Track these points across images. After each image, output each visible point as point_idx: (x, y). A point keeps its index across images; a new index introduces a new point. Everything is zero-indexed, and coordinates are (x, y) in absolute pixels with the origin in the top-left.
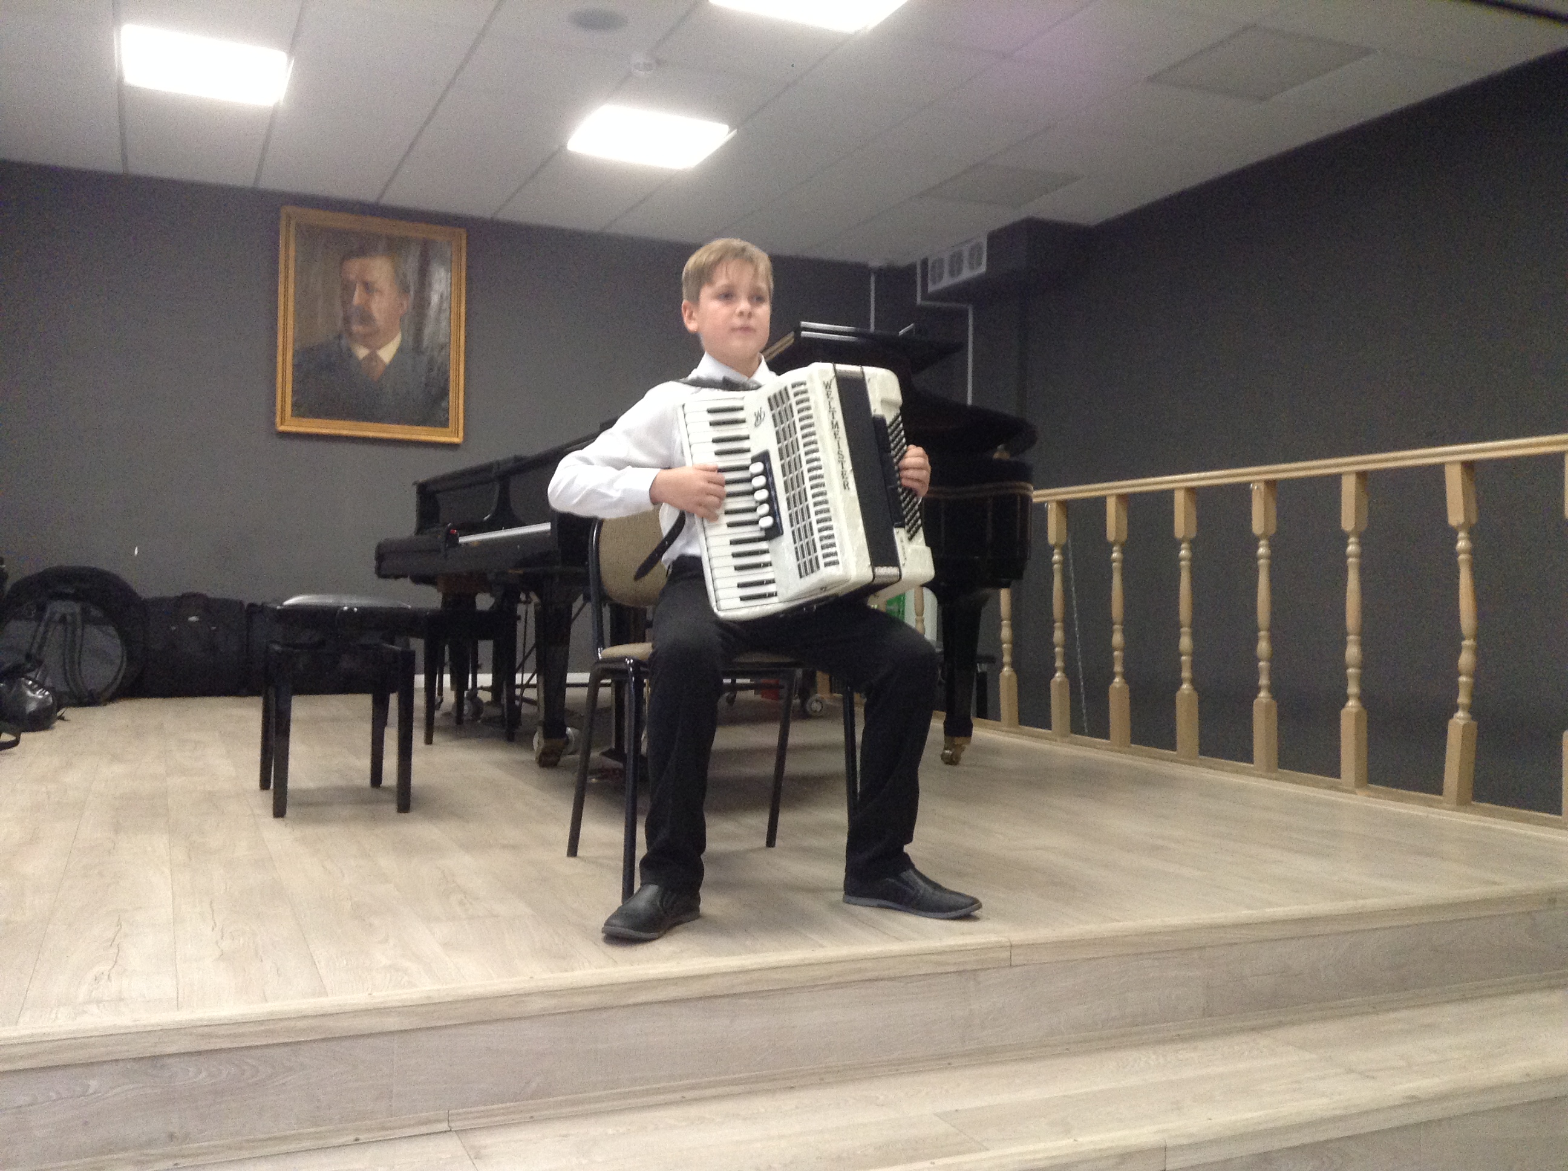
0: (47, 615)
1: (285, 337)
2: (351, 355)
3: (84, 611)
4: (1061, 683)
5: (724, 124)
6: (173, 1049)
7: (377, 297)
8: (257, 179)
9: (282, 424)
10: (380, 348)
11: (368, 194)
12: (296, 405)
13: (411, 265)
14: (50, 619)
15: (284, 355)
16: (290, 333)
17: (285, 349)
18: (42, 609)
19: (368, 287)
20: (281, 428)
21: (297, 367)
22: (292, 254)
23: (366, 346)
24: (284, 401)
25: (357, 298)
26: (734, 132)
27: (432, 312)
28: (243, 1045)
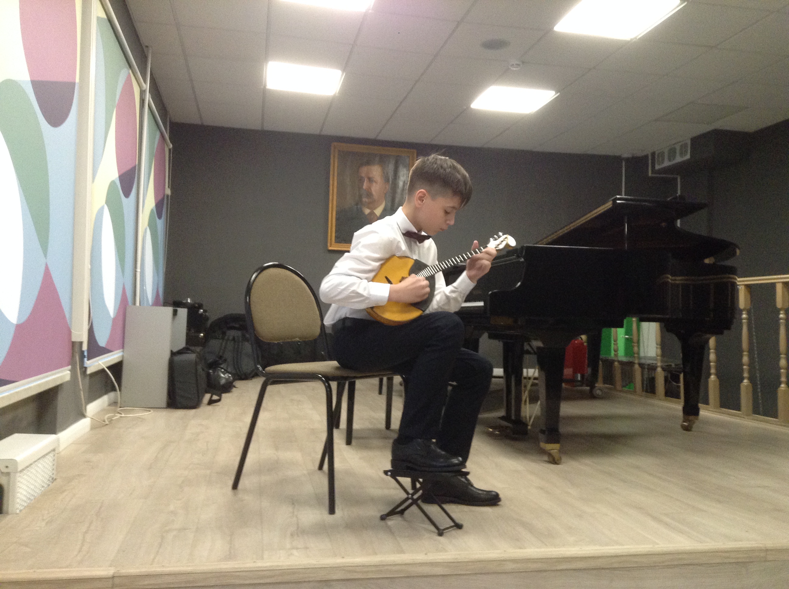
0: (226, 337)
1: (332, 204)
2: (362, 213)
3: (243, 336)
4: (747, 386)
5: (553, 91)
6: (335, 577)
7: (374, 184)
8: (321, 130)
9: (330, 247)
10: (375, 209)
11: (371, 135)
12: (336, 237)
13: (391, 167)
14: (228, 339)
15: (332, 213)
16: (335, 203)
17: (332, 210)
18: (224, 333)
19: (370, 180)
20: (330, 248)
21: (337, 219)
22: (336, 165)
23: (368, 208)
24: (331, 236)
25: (365, 186)
26: (558, 94)
27: (399, 191)
28: (368, 577)
